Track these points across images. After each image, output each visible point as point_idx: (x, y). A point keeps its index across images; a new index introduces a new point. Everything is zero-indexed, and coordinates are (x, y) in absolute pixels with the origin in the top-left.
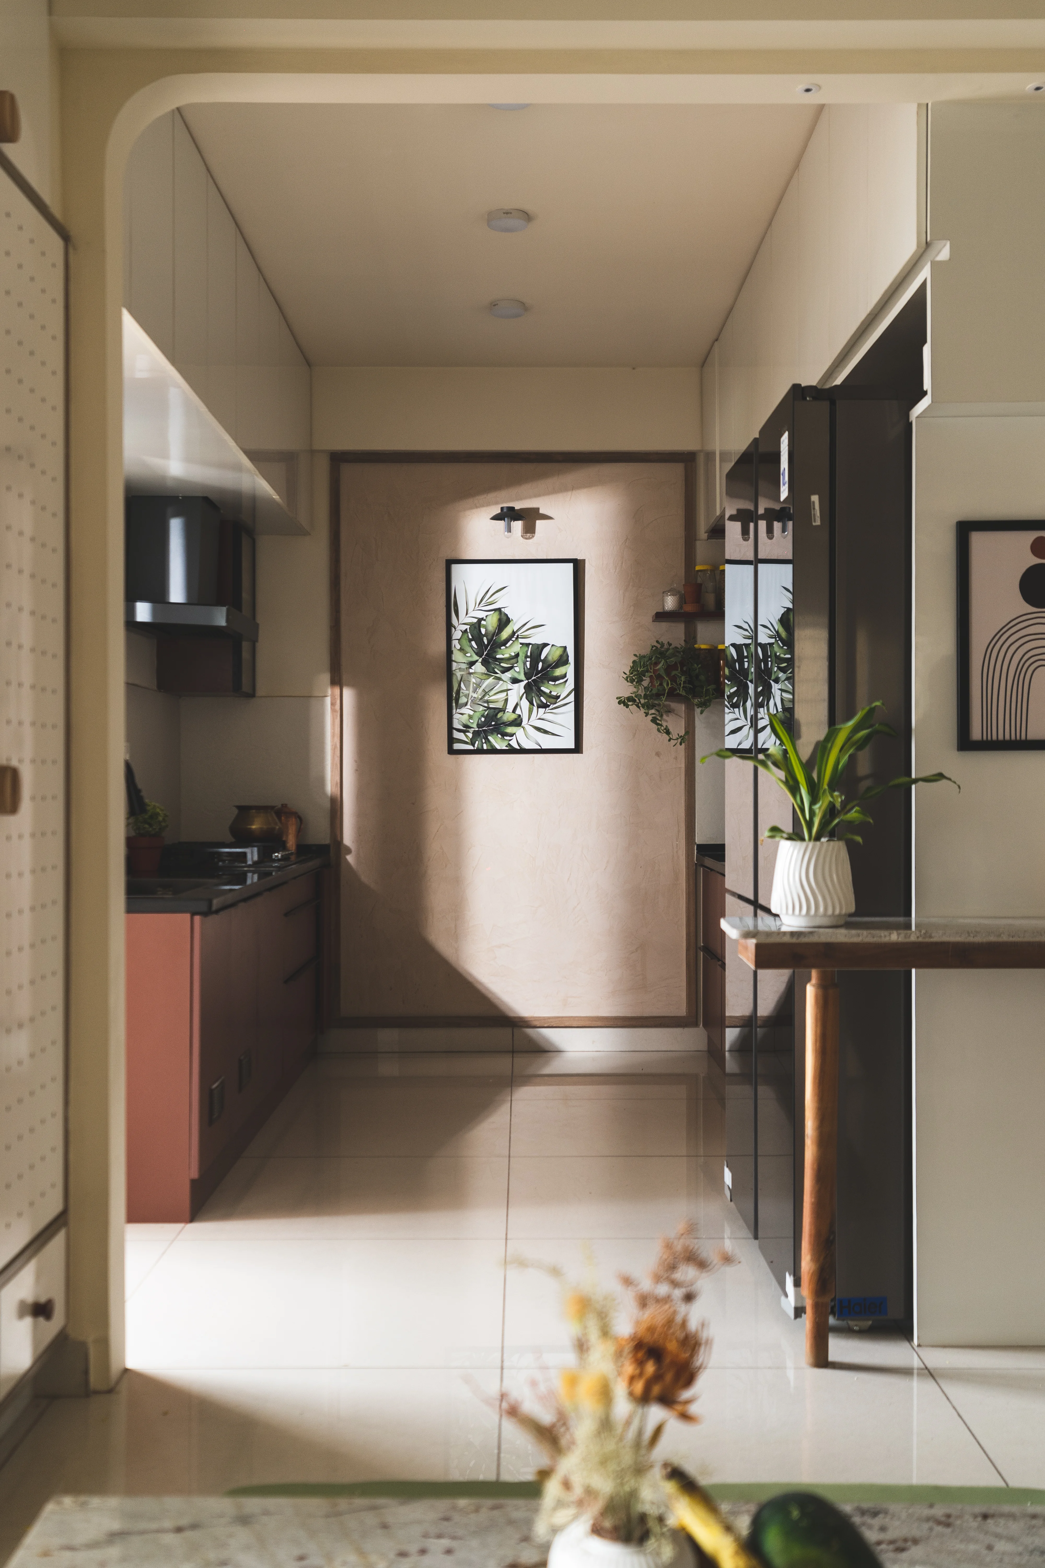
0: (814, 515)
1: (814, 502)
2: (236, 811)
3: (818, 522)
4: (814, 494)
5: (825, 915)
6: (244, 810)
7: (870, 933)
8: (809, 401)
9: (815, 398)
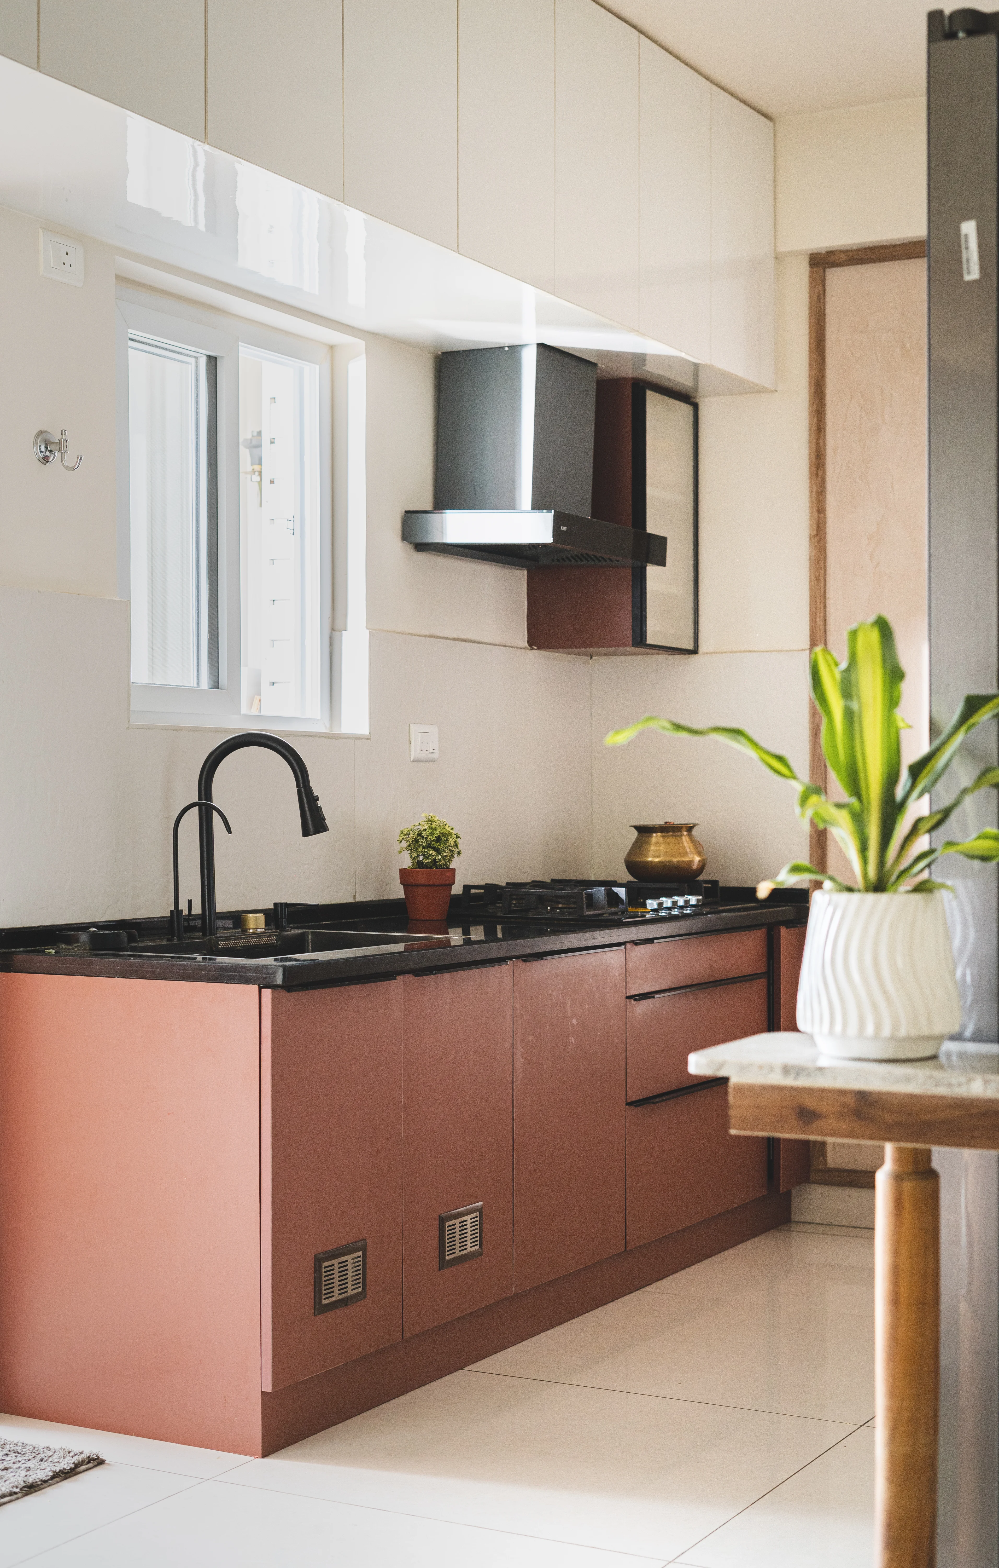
0: (968, 260)
1: (966, 236)
2: (635, 834)
3: (973, 273)
4: (968, 219)
5: (877, 1036)
6: (644, 831)
7: (931, 1077)
8: (963, 39)
9: (970, 33)
